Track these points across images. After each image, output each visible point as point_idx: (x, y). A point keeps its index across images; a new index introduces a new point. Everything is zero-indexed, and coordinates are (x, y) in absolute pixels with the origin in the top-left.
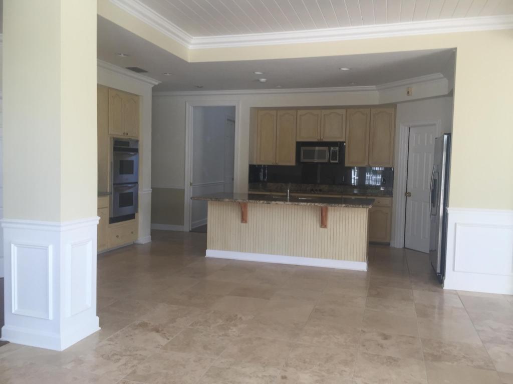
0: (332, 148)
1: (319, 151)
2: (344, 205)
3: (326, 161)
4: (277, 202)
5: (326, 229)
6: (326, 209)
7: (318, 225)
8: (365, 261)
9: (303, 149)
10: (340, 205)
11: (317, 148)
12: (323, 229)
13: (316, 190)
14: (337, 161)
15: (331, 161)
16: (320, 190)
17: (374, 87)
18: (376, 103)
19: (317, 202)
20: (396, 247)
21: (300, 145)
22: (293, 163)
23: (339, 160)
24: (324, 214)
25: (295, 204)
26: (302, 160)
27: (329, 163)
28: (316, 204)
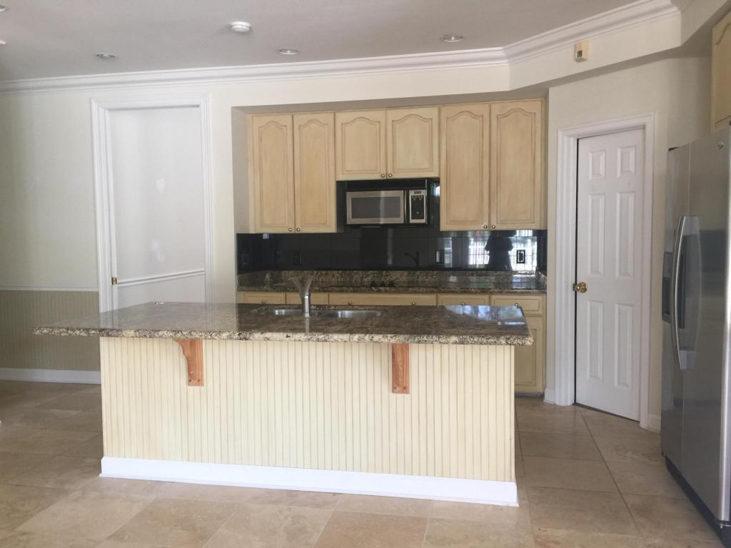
0: (412, 193)
1: (387, 199)
2: (454, 338)
3: (400, 220)
4: (268, 335)
5: (406, 396)
6: (405, 348)
7: (386, 385)
8: (511, 481)
9: (350, 196)
10: (443, 340)
11: (383, 194)
12: (400, 396)
13: (383, 285)
14: (423, 221)
15: (412, 221)
16: (392, 285)
17: (497, 51)
18: (505, 87)
19: (378, 333)
20: (558, 403)
21: (344, 188)
22: (331, 227)
23: (429, 219)
24: (399, 359)
25: (318, 340)
26: (350, 220)
27: (407, 224)
28: (377, 337)
